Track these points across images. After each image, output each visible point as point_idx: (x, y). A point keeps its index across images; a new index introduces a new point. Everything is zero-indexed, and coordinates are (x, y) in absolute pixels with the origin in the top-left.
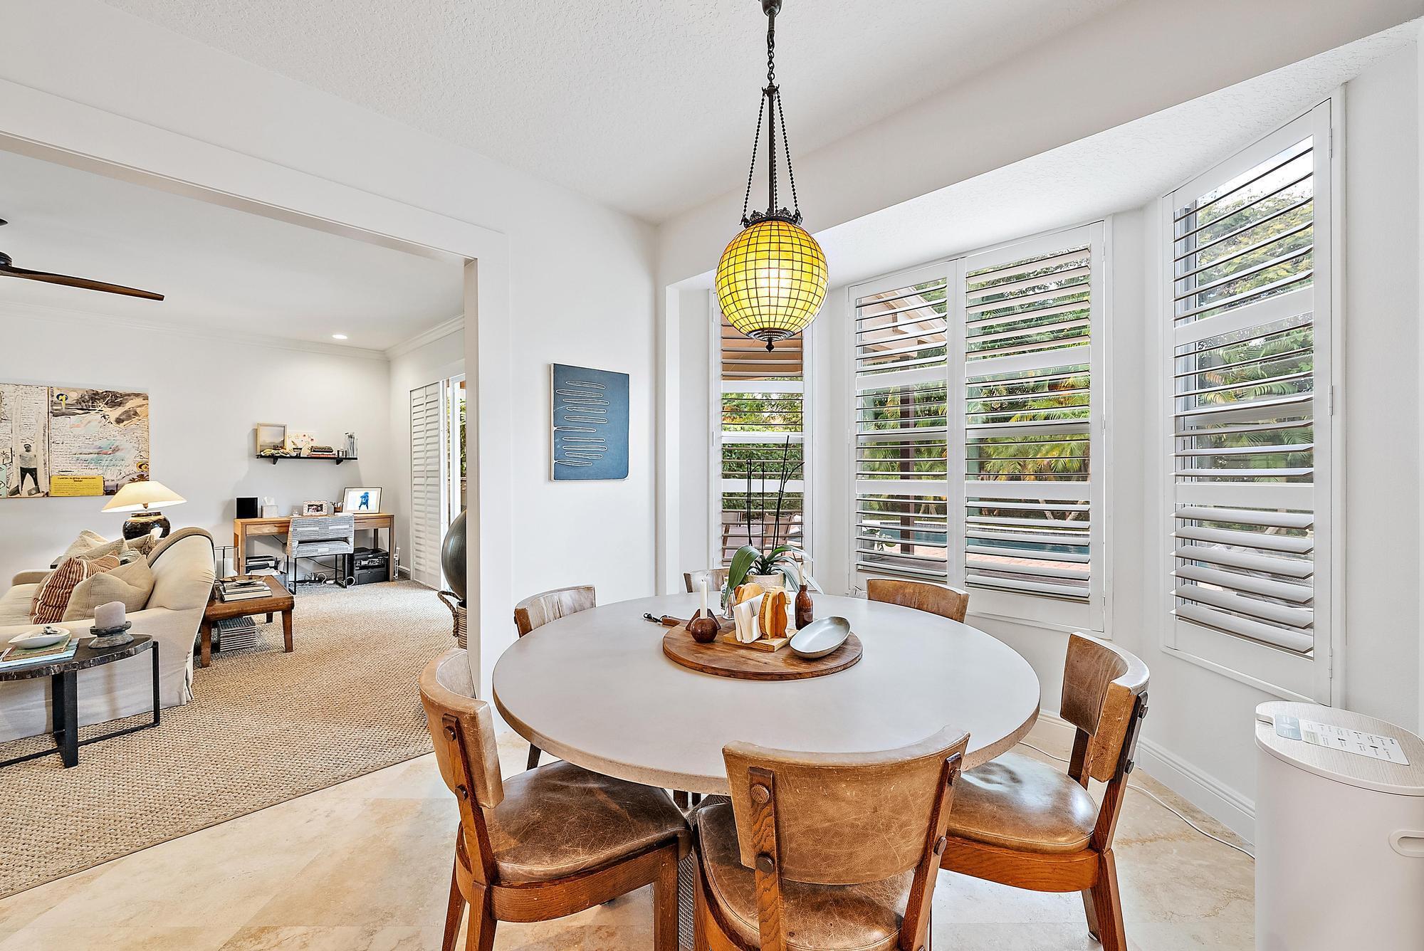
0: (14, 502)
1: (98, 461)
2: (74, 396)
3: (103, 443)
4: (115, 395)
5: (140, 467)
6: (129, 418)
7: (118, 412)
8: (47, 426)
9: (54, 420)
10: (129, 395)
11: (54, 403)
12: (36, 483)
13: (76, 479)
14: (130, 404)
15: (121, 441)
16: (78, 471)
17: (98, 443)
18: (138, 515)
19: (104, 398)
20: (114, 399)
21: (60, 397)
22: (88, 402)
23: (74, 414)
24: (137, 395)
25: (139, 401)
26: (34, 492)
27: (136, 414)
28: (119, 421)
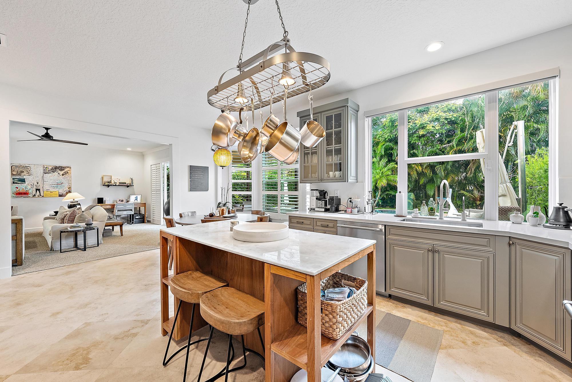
0: (34, 199)
1: (57, 187)
2: (50, 168)
3: (58, 181)
4: (62, 167)
5: (69, 188)
6: (66, 174)
7: (63, 172)
8: (43, 177)
9: (45, 175)
10: (66, 167)
11: (45, 170)
12: (40, 193)
13: (51, 192)
14: (66, 170)
15: (63, 181)
16: (51, 190)
17: (57, 181)
18: (72, 202)
19: (59, 168)
20: (61, 168)
21: (46, 168)
22: (54, 169)
23: (50, 173)
24: (68, 167)
25: (68, 169)
26: (39, 196)
27: (68, 173)
28: (63, 175)
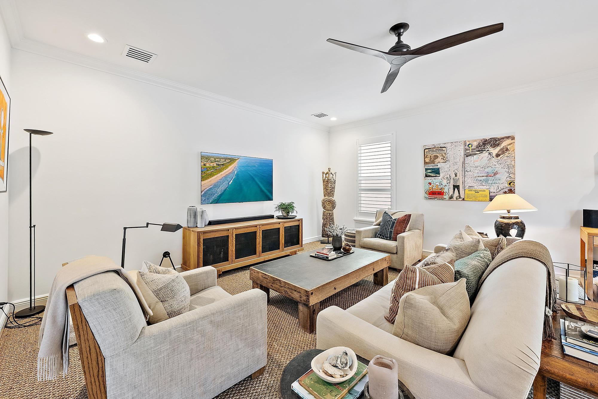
0: (450, 202)
1: (487, 181)
2: (475, 144)
3: (489, 170)
4: (495, 140)
5: (510, 184)
6: (503, 153)
7: (498, 149)
8: (464, 163)
9: (466, 159)
10: (503, 138)
11: (466, 150)
12: (459, 193)
13: (477, 192)
14: (504, 144)
15: (498, 168)
16: (477, 187)
17: (487, 170)
18: (504, 218)
19: (490, 142)
20: (495, 142)
21: (469, 146)
22: (482, 146)
23: (475, 154)
24: (508, 138)
25: (509, 141)
26: (458, 198)
27: (507, 150)
28: (498, 155)
